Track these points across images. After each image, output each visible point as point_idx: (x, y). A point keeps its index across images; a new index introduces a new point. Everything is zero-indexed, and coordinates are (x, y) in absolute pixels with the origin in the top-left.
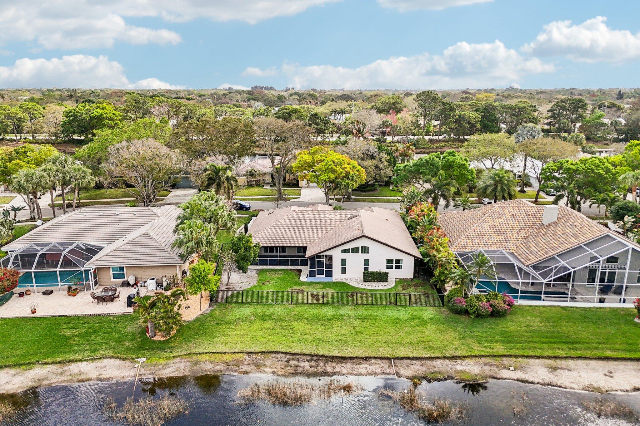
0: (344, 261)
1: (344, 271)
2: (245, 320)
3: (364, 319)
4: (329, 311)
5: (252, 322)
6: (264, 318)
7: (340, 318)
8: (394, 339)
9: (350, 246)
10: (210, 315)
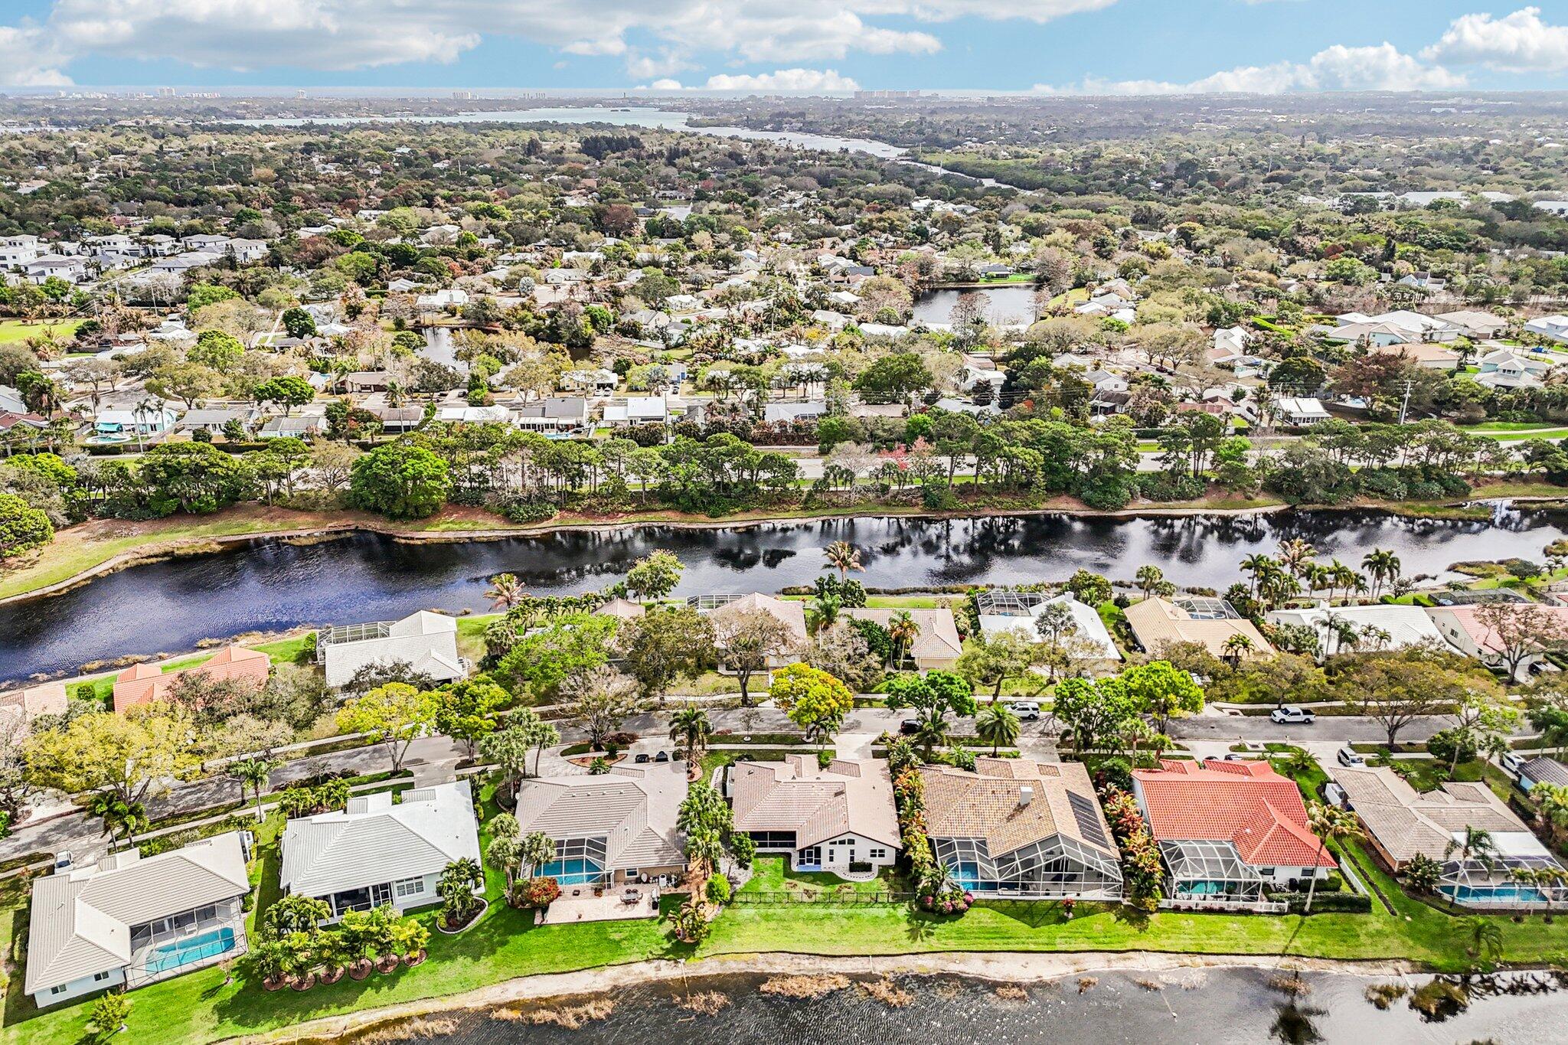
0: (832, 852)
1: (831, 859)
2: (752, 920)
3: (850, 918)
4: (819, 911)
5: (758, 923)
6: (767, 918)
7: (830, 917)
8: (873, 938)
9: (837, 840)
10: (723, 916)
